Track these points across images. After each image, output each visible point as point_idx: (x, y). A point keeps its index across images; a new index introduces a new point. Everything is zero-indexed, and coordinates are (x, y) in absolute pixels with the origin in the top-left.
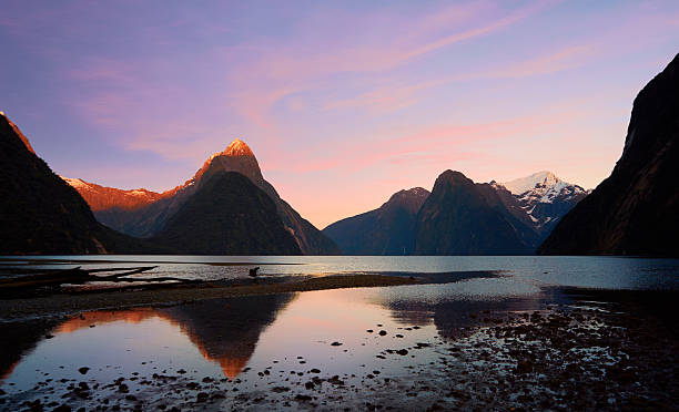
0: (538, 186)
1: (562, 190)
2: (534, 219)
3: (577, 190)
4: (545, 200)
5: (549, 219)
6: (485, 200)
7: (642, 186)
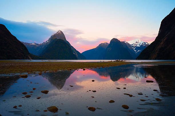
0: (136, 42)
1: (143, 43)
2: (135, 51)
3: (146, 43)
4: (138, 46)
5: (139, 51)
6: (123, 46)
7: (162, 43)
